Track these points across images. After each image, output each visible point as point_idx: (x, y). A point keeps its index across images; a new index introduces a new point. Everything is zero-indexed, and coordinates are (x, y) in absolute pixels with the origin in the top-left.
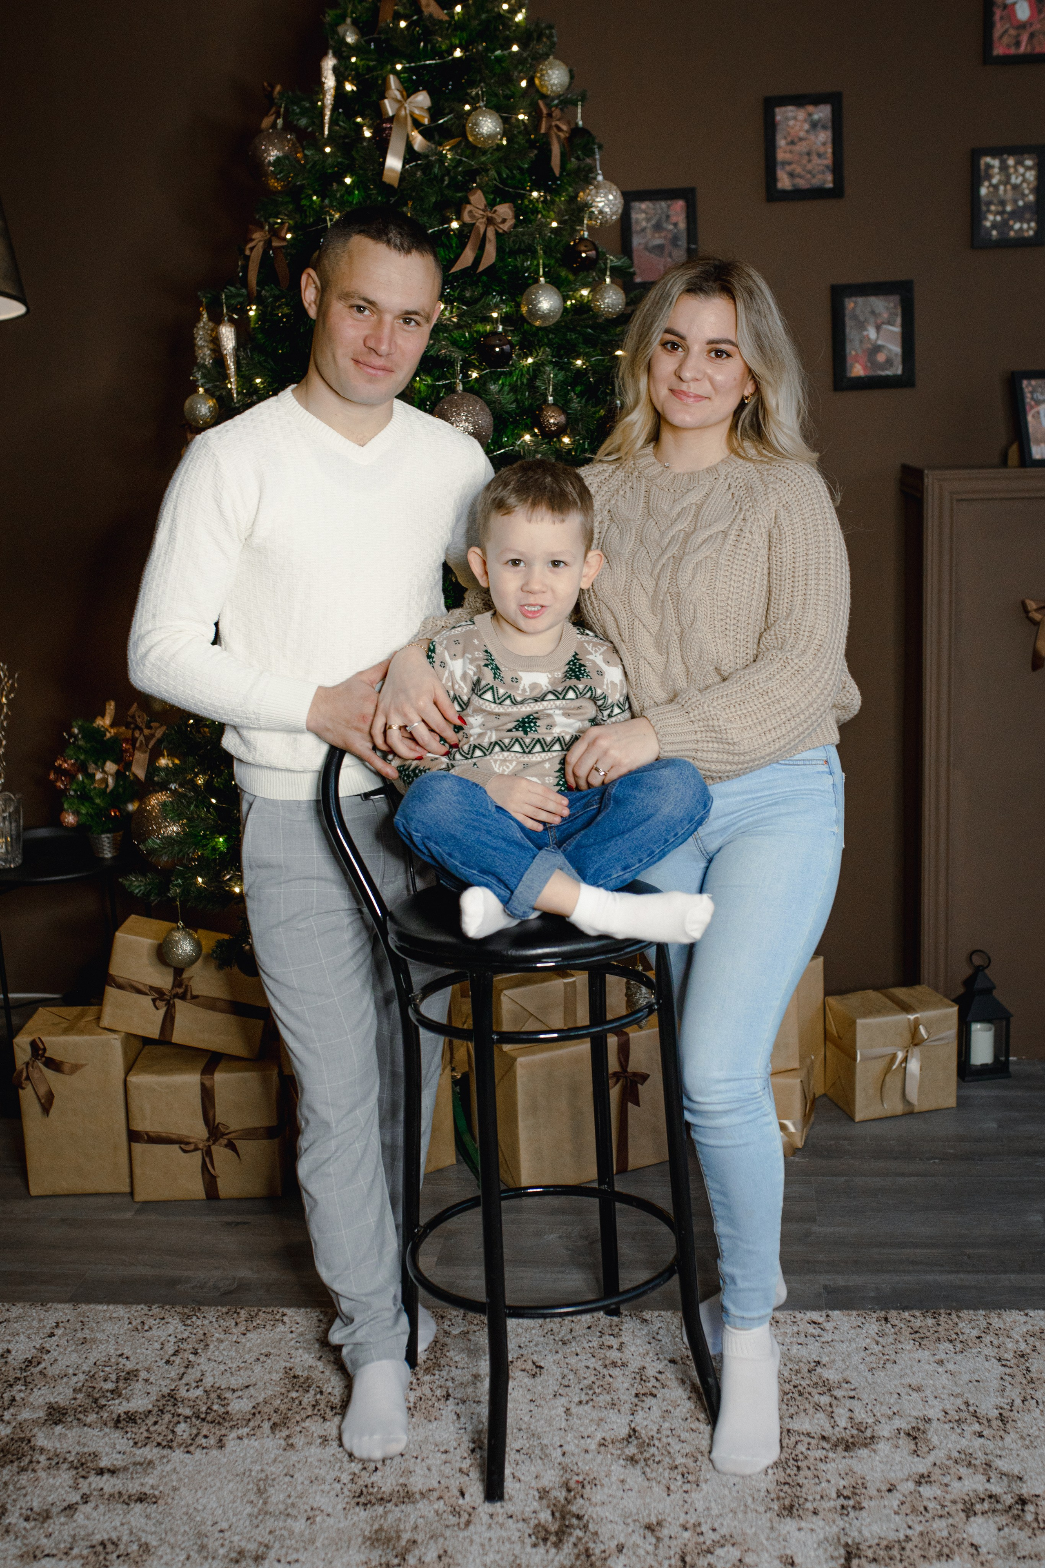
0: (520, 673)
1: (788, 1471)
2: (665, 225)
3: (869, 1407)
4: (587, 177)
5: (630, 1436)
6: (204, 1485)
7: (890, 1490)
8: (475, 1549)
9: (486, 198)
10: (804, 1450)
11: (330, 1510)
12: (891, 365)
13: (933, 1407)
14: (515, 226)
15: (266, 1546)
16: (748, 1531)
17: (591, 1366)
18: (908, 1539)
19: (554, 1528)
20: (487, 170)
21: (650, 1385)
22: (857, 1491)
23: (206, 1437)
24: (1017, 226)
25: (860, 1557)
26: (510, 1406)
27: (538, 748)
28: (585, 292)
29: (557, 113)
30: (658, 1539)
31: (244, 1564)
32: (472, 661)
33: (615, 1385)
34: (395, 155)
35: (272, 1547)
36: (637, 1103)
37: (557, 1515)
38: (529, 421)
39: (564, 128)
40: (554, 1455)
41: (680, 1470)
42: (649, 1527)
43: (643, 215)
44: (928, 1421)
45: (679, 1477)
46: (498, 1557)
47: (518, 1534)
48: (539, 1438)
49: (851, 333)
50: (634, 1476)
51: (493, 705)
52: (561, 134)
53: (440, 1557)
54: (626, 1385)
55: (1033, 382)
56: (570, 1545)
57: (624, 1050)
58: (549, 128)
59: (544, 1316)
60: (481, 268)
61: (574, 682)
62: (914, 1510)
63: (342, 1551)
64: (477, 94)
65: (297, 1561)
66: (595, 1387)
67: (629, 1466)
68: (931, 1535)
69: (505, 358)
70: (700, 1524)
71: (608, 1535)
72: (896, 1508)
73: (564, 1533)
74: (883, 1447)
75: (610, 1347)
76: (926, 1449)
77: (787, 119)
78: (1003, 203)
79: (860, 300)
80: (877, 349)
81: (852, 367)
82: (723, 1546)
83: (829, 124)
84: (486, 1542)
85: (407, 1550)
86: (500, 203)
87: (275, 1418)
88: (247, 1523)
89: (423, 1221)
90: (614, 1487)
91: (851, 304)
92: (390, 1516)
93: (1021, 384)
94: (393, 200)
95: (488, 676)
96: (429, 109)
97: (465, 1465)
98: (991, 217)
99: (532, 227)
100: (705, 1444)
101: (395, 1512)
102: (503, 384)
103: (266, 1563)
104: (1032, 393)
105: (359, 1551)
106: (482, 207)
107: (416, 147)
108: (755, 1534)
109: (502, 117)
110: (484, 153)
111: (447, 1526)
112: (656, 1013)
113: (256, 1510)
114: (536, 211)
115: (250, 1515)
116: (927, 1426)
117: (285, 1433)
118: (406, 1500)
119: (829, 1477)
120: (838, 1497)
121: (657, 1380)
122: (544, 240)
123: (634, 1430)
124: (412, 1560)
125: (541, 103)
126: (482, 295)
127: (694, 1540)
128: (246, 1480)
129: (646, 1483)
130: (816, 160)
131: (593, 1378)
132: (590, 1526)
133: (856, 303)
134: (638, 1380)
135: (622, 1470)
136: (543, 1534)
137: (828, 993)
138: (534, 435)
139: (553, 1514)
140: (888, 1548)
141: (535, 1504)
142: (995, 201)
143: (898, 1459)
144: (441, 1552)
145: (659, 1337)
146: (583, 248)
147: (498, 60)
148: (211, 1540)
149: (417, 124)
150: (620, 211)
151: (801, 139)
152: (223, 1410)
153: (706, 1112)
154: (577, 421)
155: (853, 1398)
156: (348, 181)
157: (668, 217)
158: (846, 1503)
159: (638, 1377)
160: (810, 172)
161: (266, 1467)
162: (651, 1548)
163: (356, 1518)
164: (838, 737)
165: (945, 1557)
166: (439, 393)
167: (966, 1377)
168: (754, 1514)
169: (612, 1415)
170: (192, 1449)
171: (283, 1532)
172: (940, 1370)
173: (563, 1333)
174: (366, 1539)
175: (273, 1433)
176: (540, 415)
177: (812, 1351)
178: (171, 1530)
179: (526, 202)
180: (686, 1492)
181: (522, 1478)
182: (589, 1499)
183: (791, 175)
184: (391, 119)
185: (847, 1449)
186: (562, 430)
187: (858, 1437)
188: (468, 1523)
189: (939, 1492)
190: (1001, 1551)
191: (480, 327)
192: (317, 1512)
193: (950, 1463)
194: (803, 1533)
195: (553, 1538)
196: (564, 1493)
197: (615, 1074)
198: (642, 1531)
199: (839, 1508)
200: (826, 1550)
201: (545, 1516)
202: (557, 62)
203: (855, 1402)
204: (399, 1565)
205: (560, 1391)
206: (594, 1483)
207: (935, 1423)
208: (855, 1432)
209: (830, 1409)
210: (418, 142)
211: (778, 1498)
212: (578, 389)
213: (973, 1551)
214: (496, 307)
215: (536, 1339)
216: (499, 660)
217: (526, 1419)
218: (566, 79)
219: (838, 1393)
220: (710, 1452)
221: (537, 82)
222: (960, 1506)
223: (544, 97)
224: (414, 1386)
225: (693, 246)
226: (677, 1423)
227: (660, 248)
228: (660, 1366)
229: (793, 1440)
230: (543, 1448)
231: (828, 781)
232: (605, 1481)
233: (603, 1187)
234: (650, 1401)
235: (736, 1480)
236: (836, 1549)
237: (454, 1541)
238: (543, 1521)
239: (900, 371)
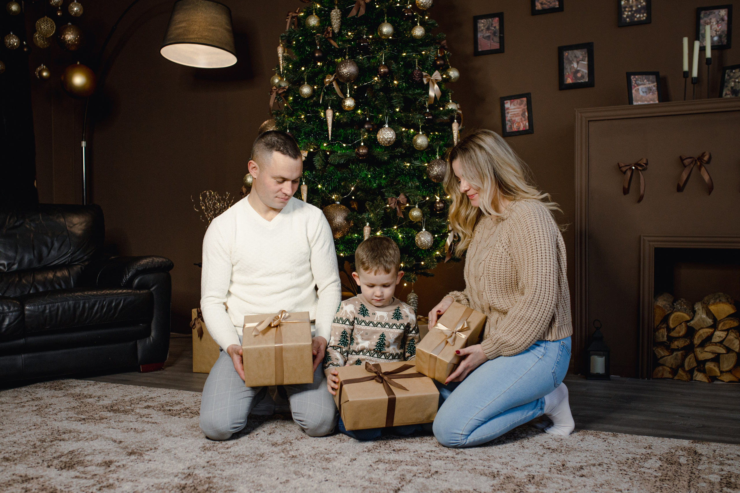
0: (376, 311)
2: (491, 28)
12: (583, 78)
24: (638, 16)
43: (483, 25)
49: (567, 66)
55: (637, 77)
78: (631, 7)
79: (570, 52)
80: (577, 71)
81: (567, 79)
91: (566, 54)
93: (630, 77)
98: (626, 13)
104: (636, 81)
133: (568, 53)
142: (628, 6)
157: (492, 24)
160: (548, 2)
183: (542, 4)
216: (367, 307)
225: (501, 35)
227: (489, 37)
239: (587, 80)
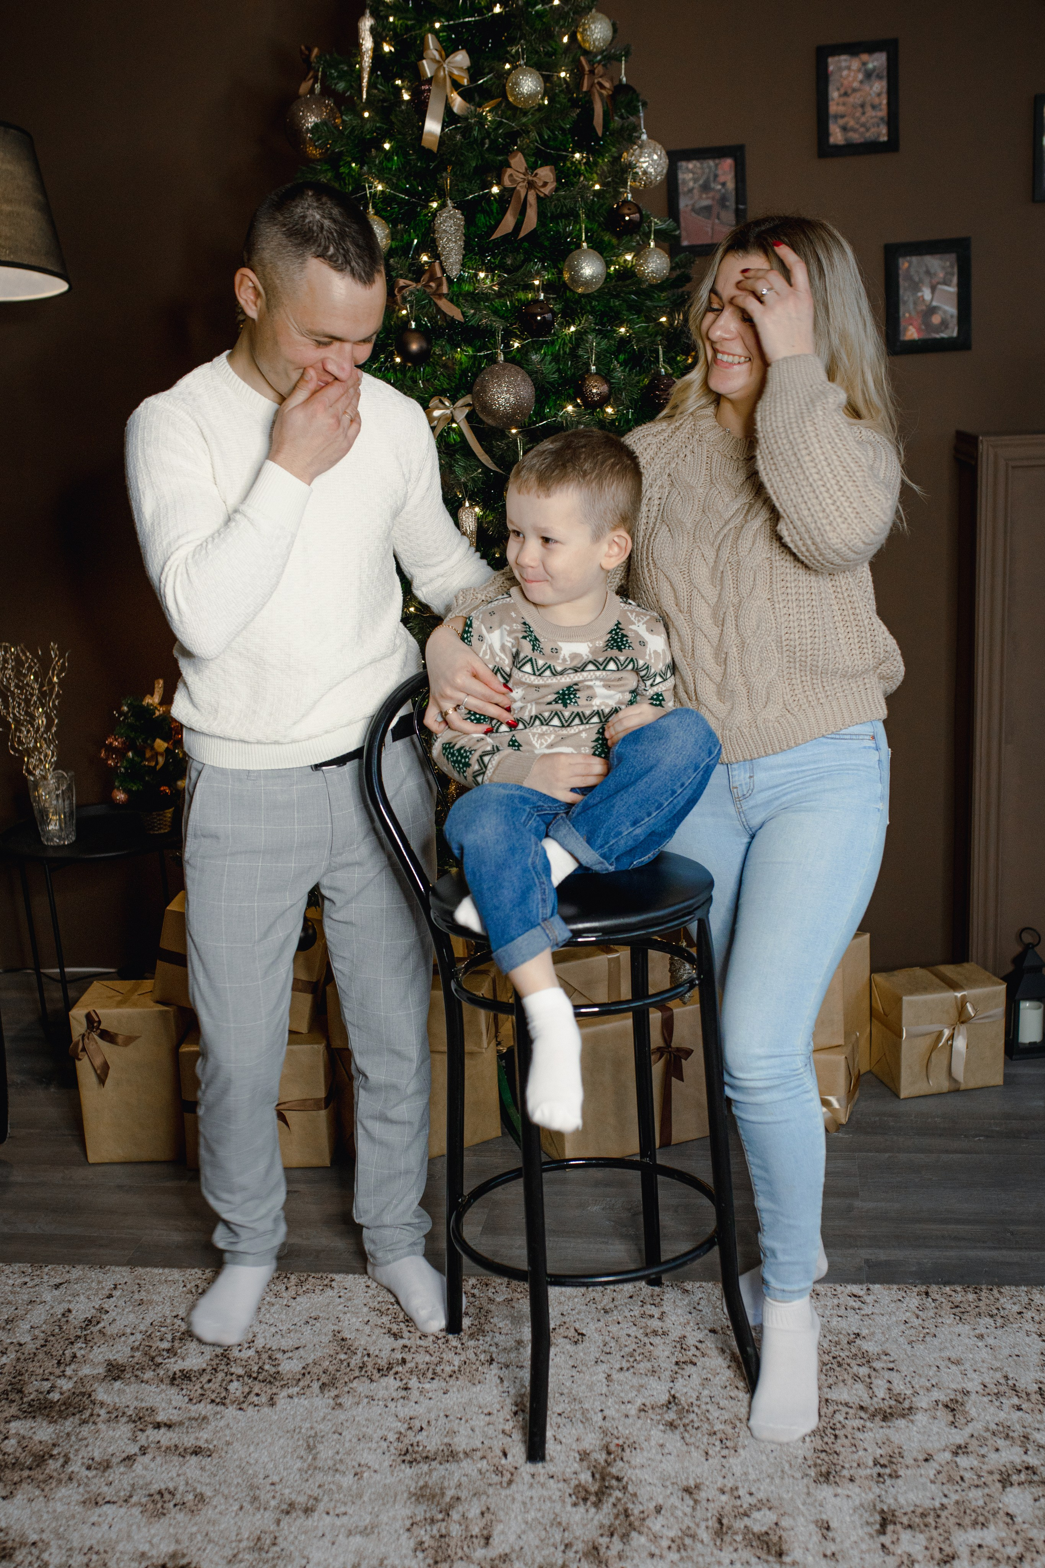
0: (560, 644)
1: (826, 1439)
2: (712, 185)
3: (908, 1379)
4: (630, 135)
5: (670, 1403)
6: (256, 1440)
7: (926, 1460)
8: (517, 1506)
9: (527, 161)
10: (842, 1419)
11: (377, 1467)
12: (947, 327)
13: (972, 1380)
14: (557, 190)
15: (316, 1499)
16: (785, 1496)
17: (633, 1334)
18: (943, 1507)
19: (594, 1488)
20: (528, 132)
21: (690, 1353)
22: (894, 1460)
23: (257, 1395)
25: (895, 1524)
26: (551, 1371)
27: (577, 721)
28: (629, 257)
29: (599, 69)
30: (696, 1501)
31: (294, 1515)
32: (510, 633)
33: (656, 1353)
34: (434, 118)
35: (321, 1500)
36: (681, 1079)
37: (597, 1476)
38: (571, 391)
39: (607, 85)
40: (595, 1419)
41: (719, 1435)
42: (687, 1490)
43: (691, 175)
44: (966, 1393)
45: (718, 1443)
46: (539, 1515)
47: (558, 1494)
48: (581, 1402)
49: (905, 294)
50: (673, 1441)
51: (533, 677)
52: (604, 92)
53: (483, 1514)
54: (667, 1353)
56: (610, 1505)
57: (668, 1025)
58: (592, 86)
59: (587, 1285)
60: (522, 234)
61: (615, 653)
62: (950, 1479)
63: (388, 1506)
64: (517, 51)
65: (345, 1514)
66: (636, 1354)
67: (669, 1432)
68: (967, 1504)
69: (546, 326)
70: (737, 1488)
71: (646, 1497)
72: (932, 1477)
73: (603, 1493)
74: (921, 1418)
75: (652, 1316)
76: (964, 1421)
77: (840, 69)
79: (914, 259)
80: (932, 310)
81: (906, 329)
82: (759, 1509)
83: (885, 73)
84: (528, 1501)
85: (451, 1506)
86: (541, 166)
87: (324, 1379)
88: (298, 1477)
89: (466, 1191)
90: (654, 1451)
91: (904, 264)
92: (435, 1474)
94: (432, 165)
95: (526, 648)
96: (468, 69)
97: (508, 1427)
99: (575, 190)
100: (744, 1411)
101: (440, 1470)
102: (545, 353)
103: (316, 1515)
105: (404, 1506)
106: (523, 170)
107: (456, 110)
108: (792, 1499)
109: (542, 75)
110: (525, 114)
111: (490, 1485)
112: (696, 989)
113: (306, 1465)
114: (578, 173)
115: (300, 1470)
116: (966, 1398)
117: (334, 1392)
118: (450, 1459)
119: (866, 1446)
120: (875, 1465)
121: (697, 1348)
122: (586, 203)
123: (674, 1397)
124: (455, 1515)
125: (582, 59)
126: (523, 262)
127: (731, 1503)
128: (296, 1437)
129: (685, 1448)
130: (870, 113)
131: (634, 1346)
132: (630, 1488)
133: (910, 263)
134: (679, 1349)
135: (661, 1435)
136: (583, 1494)
137: (874, 970)
138: (577, 406)
139: (593, 1475)
140: (923, 1515)
141: (576, 1465)
143: (935, 1429)
144: (484, 1509)
145: (700, 1307)
146: (626, 211)
147: (539, 15)
148: (263, 1492)
149: (456, 85)
150: (665, 171)
151: (855, 90)
152: (274, 1370)
153: (747, 1088)
154: (620, 390)
155: (892, 1369)
156: (387, 146)
157: (716, 176)
158: (882, 1471)
159: (678, 1345)
160: (863, 125)
161: (315, 1425)
162: (688, 1510)
163: (401, 1475)
164: (886, 712)
165: (979, 1526)
166: (480, 364)
167: (1006, 1352)
168: (791, 1480)
169: (652, 1382)
170: (244, 1406)
171: (332, 1486)
172: (980, 1344)
173: (605, 1302)
174: (411, 1495)
175: (322, 1392)
176: (582, 385)
177: (852, 1323)
178: (225, 1481)
179: (569, 164)
180: (724, 1457)
181: (564, 1440)
182: (629, 1462)
183: (844, 129)
184: (429, 81)
185: (885, 1419)
186: (604, 401)
187: (896, 1408)
188: (510, 1482)
189: (976, 1463)
190: (1037, 1521)
191: (521, 295)
192: (365, 1469)
193: (988, 1435)
194: (839, 1499)
195: (593, 1498)
196: (604, 1456)
197: (659, 1049)
198: (680, 1494)
199: (875, 1475)
200: (861, 1516)
201: (585, 1477)
202: (600, 15)
203: (894, 1374)
204: (443, 1520)
205: (602, 1358)
206: (633, 1446)
207: (973, 1396)
208: (893, 1403)
209: (868, 1380)
210: (458, 103)
211: (815, 1465)
212: (622, 357)
213: (1009, 1520)
214: (538, 273)
215: (578, 1307)
216: (537, 631)
217: (568, 1384)
218: (609, 33)
219: (877, 1365)
220: (748, 1419)
221: (579, 37)
222: (997, 1477)
223: (586, 53)
224: (458, 1351)
225: (741, 207)
226: (717, 1391)
227: (708, 208)
228: (700, 1336)
229: (831, 1409)
230: (584, 1412)
231: (874, 756)
232: (645, 1445)
233: (644, 1160)
234: (690, 1369)
235: (774, 1447)
236: (871, 1515)
237: (497, 1498)
238: (583, 1482)
239: (955, 334)
